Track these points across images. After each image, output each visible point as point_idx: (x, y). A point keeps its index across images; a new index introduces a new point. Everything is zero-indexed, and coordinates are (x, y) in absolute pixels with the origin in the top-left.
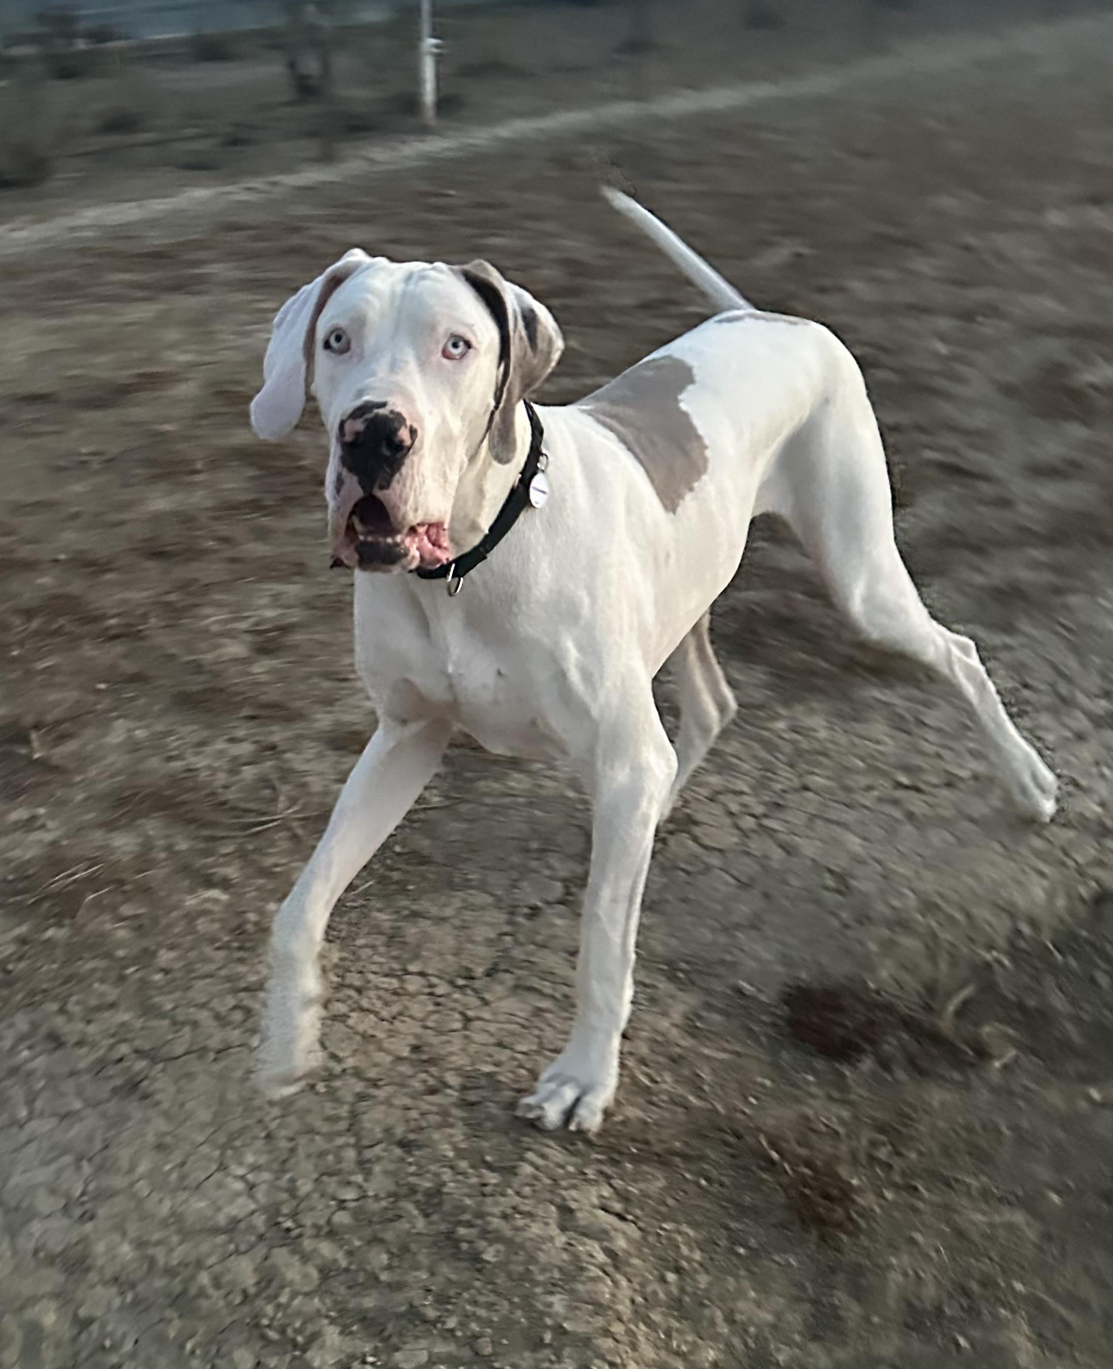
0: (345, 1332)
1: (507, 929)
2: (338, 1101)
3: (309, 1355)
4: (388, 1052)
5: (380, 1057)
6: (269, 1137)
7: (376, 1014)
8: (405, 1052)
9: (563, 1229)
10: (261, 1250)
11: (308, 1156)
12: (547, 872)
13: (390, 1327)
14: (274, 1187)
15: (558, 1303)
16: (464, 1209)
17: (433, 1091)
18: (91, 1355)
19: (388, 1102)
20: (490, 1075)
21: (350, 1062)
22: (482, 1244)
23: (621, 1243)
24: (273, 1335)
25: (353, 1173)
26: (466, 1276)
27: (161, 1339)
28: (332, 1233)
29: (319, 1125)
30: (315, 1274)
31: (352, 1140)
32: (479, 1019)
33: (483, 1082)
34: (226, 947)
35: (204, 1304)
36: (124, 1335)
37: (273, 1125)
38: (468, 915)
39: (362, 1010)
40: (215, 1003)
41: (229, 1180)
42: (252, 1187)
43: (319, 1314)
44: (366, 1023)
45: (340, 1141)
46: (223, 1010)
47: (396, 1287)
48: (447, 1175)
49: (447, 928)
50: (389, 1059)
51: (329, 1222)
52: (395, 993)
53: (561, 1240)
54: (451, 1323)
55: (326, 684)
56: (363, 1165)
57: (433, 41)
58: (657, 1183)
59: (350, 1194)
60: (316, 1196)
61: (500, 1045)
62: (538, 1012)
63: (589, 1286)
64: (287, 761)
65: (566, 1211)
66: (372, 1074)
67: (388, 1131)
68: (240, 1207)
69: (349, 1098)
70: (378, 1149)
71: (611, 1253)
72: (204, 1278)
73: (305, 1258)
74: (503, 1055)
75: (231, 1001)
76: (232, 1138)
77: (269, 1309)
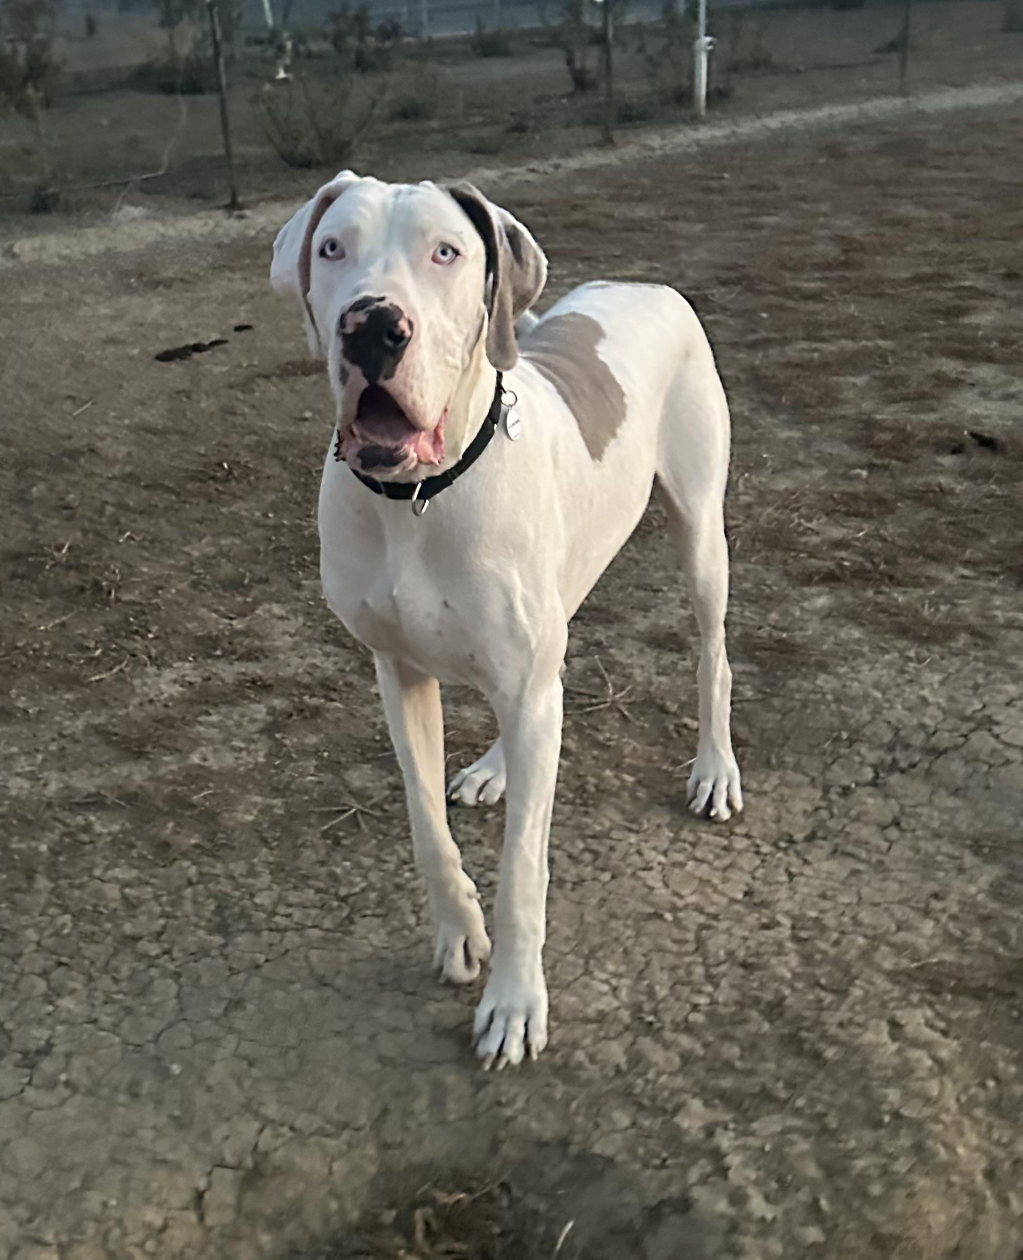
0: (707, 1104)
1: (823, 804)
2: (685, 929)
3: (677, 1119)
4: (722, 894)
5: (716, 897)
6: (626, 952)
7: (710, 864)
8: (740, 896)
9: (894, 1039)
10: (628, 1038)
11: (662, 969)
12: (857, 759)
13: (747, 1103)
14: (632, 990)
15: (893, 1095)
16: (804, 1018)
17: (766, 927)
18: (489, 1109)
19: (728, 931)
20: (816, 919)
21: (692, 899)
22: (822, 1046)
23: (944, 1054)
24: (646, 1102)
25: (702, 984)
26: (811, 1069)
27: (548, 1100)
28: (688, 1028)
29: (669, 944)
30: (677, 1060)
31: (700, 960)
32: (801, 874)
33: (810, 924)
34: (572, 803)
35: (584, 1075)
36: (516, 1096)
37: (629, 943)
38: (786, 791)
39: (696, 860)
40: (566, 845)
41: (594, 982)
42: (615, 989)
43: (681, 1090)
44: (703, 871)
45: (688, 959)
46: (575, 852)
47: (750, 1073)
48: (787, 992)
49: (766, 800)
50: (724, 901)
51: (686, 1020)
52: (725, 848)
53: (893, 1047)
54: (800, 1102)
55: (641, 594)
56: (711, 979)
57: (708, 39)
58: (975, 1012)
59: (703, 1000)
60: (672, 1000)
61: (823, 896)
62: (855, 872)
63: (919, 1084)
64: (611, 655)
65: (895, 1026)
66: (711, 910)
67: (731, 954)
68: (607, 1003)
69: (693, 928)
70: (723, 968)
71: (937, 1060)
72: (580, 1056)
73: (667, 1046)
74: (828, 905)
75: (581, 845)
76: (593, 951)
77: (640, 1082)
